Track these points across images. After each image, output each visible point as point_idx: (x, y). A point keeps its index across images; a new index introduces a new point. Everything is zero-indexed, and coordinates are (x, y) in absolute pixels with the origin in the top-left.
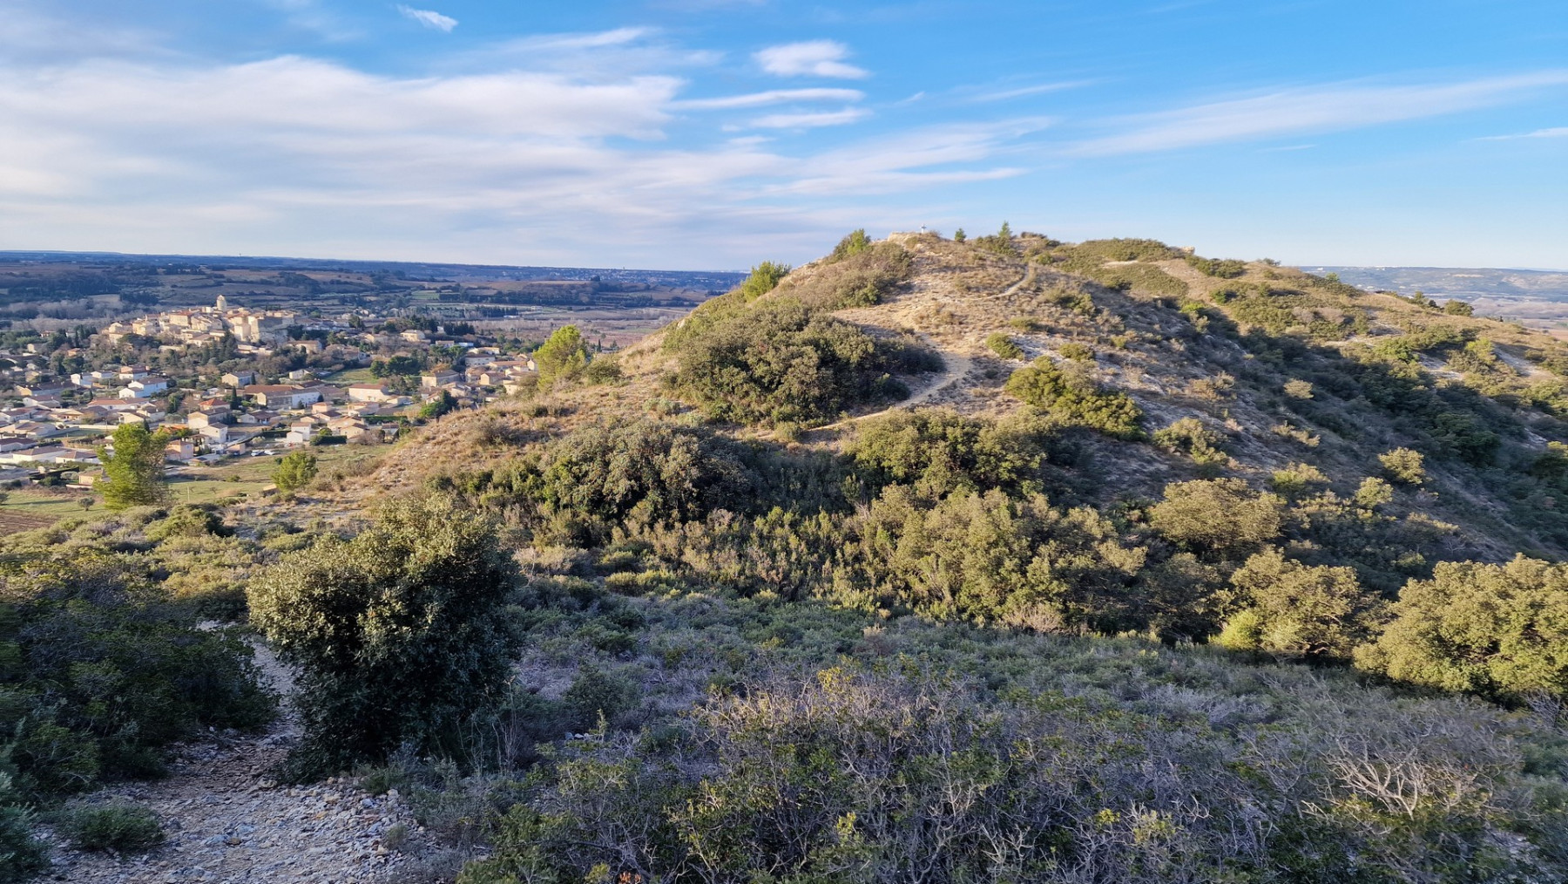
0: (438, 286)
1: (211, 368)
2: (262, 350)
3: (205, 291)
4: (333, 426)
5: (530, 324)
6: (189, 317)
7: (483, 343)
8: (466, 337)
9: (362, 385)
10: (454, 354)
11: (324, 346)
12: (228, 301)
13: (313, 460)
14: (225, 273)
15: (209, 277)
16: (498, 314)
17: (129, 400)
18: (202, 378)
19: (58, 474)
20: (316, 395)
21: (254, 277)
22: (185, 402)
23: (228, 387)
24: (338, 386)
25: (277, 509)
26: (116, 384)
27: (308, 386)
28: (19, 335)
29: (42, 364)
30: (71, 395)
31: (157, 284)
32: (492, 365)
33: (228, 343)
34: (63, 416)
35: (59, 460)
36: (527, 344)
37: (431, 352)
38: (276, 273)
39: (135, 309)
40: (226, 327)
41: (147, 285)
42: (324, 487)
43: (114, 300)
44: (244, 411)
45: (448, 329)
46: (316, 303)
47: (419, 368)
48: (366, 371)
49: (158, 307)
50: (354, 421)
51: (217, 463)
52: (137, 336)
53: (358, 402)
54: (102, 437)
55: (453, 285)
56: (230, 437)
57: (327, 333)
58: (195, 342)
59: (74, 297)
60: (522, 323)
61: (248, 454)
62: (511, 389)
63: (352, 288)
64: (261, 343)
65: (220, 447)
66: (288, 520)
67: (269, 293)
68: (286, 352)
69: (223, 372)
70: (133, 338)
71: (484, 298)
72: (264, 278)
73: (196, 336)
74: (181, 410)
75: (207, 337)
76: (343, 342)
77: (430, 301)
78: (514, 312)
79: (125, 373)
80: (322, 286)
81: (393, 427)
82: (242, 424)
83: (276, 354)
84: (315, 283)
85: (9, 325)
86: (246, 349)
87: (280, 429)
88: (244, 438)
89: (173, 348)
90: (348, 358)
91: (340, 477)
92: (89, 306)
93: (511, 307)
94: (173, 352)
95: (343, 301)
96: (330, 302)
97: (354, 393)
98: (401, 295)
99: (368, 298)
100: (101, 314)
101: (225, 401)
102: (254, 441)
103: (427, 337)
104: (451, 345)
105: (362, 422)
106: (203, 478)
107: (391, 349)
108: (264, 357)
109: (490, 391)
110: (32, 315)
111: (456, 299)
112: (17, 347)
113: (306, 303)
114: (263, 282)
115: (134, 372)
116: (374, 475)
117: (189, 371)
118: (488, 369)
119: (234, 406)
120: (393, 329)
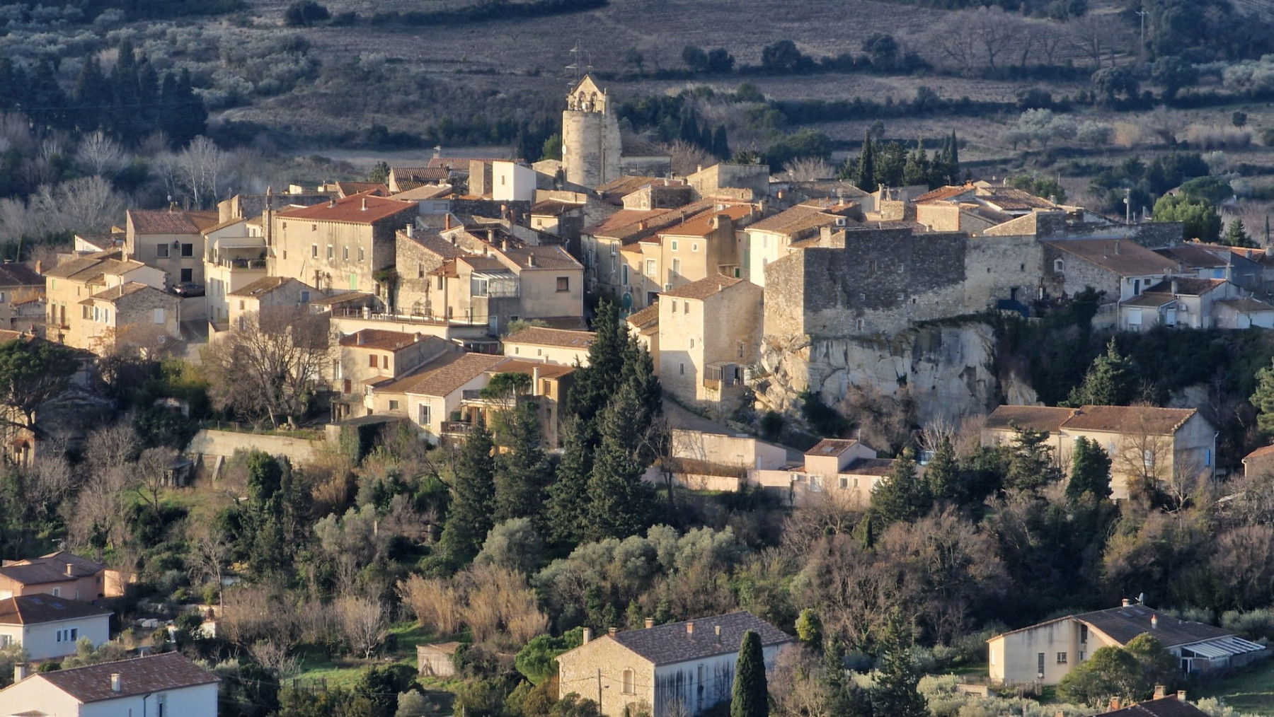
1: (496, 593)
2: (821, 469)
3: (495, 44)
11: (1232, 448)
12: (630, 116)
18: (436, 663)
40: (607, 302)
46: (1196, 128)
49: (200, 161)
57: (1254, 346)
64: (817, 422)
67: (889, 59)
68: (975, 487)
69: (564, 625)
70: (40, 373)
73: (418, 361)
83: (911, 502)
86: (719, 460)
94: (271, 473)
108: (832, 520)
113: (1127, 130)
115: (32, 610)
117: (358, 612)
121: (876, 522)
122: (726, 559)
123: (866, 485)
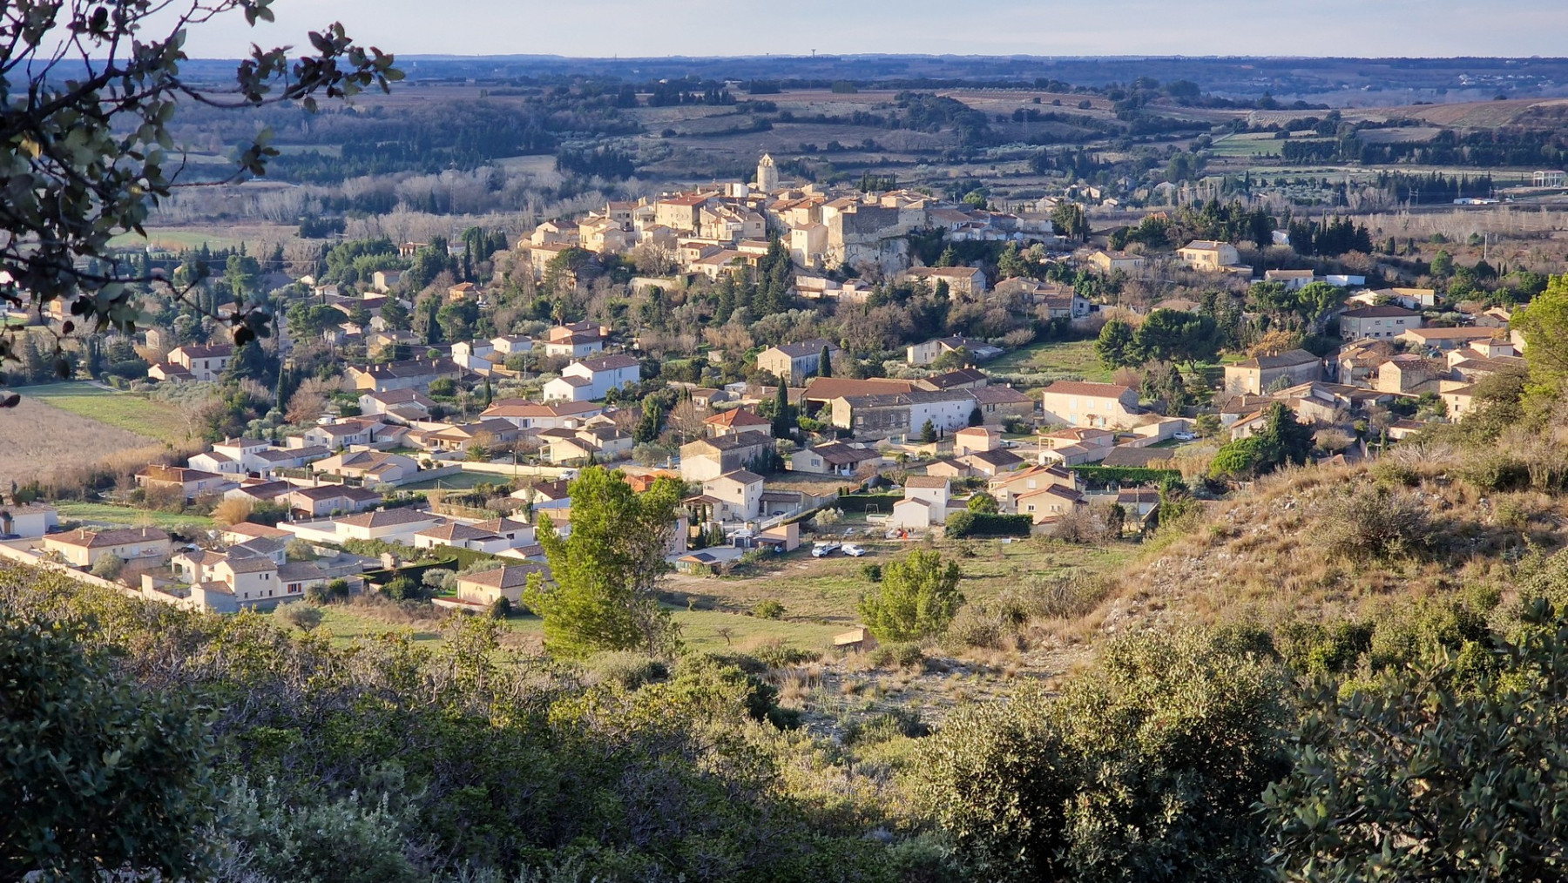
0: (1282, 118)
1: (735, 333)
2: (849, 289)
3: (734, 143)
4: (1002, 485)
5: (1526, 221)
6: (696, 208)
7: (1391, 275)
8: (1348, 258)
9: (1076, 385)
10: (1312, 306)
11: (991, 281)
12: (781, 168)
13: (954, 575)
14: (782, 100)
15: (744, 109)
16: (1437, 195)
17: (562, 407)
18: (715, 357)
19: (416, 573)
20: (966, 406)
21: (841, 106)
22: (676, 416)
23: (769, 379)
24: (1018, 386)
25: (883, 681)
26: (537, 367)
27: (949, 383)
28: (359, 251)
29: (399, 319)
30: (450, 392)
31: (634, 130)
32: (1413, 337)
33: (774, 272)
34: (434, 439)
35: (421, 541)
36: (1514, 279)
37: (1251, 299)
38: (889, 96)
39: (586, 188)
40: (774, 232)
41: (613, 131)
42: (983, 639)
43: (545, 170)
44: (801, 442)
45: (1299, 237)
46: (978, 171)
47: (1219, 343)
48: (1086, 350)
49: (632, 185)
50: (1051, 479)
51: (738, 569)
52: (587, 254)
53: (1064, 429)
54: (505, 492)
55: (1322, 116)
56: (766, 505)
57: (998, 246)
58: (705, 268)
59: (466, 163)
60: (1504, 218)
61: (803, 551)
62: (1459, 405)
63: (1067, 129)
64: (847, 273)
65: (744, 531)
66: (906, 706)
67: (871, 147)
68: (902, 295)
69: (760, 344)
70: (578, 259)
71: (1402, 150)
72: (862, 108)
73: (708, 253)
74: (667, 435)
75: (729, 256)
76: (1037, 271)
77: (1258, 160)
78: (1483, 188)
79: (557, 342)
80: (994, 127)
81: (1146, 498)
82: (794, 475)
83: (880, 301)
84: (979, 119)
85: (340, 228)
86: (813, 286)
87: (878, 492)
88: (796, 510)
89: (658, 283)
90: (1044, 313)
91: (1019, 617)
92: (495, 184)
93: (1474, 174)
94: (657, 292)
95: (1042, 165)
96: (1011, 168)
97: (1058, 404)
98: (1184, 146)
99: (1102, 157)
100: (516, 202)
101: (760, 414)
102: (819, 519)
103: (1244, 259)
104: (1304, 281)
105: (1070, 483)
106: (706, 603)
107: (1152, 292)
108: (852, 307)
109: (1402, 410)
110: (381, 204)
111: (1325, 154)
112: (353, 278)
113: (954, 171)
114: (861, 120)
115: (576, 340)
116: (1093, 617)
117: (688, 340)
118: (1401, 347)
119: (780, 430)
120: (1158, 238)
121: (868, 307)
122: (816, 321)
123: (864, 295)
